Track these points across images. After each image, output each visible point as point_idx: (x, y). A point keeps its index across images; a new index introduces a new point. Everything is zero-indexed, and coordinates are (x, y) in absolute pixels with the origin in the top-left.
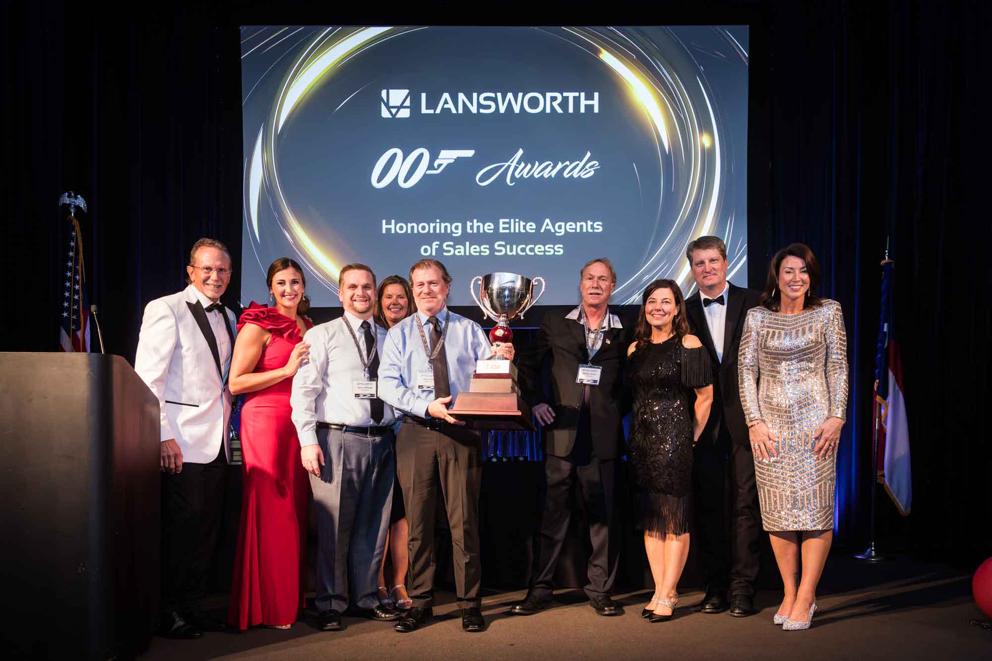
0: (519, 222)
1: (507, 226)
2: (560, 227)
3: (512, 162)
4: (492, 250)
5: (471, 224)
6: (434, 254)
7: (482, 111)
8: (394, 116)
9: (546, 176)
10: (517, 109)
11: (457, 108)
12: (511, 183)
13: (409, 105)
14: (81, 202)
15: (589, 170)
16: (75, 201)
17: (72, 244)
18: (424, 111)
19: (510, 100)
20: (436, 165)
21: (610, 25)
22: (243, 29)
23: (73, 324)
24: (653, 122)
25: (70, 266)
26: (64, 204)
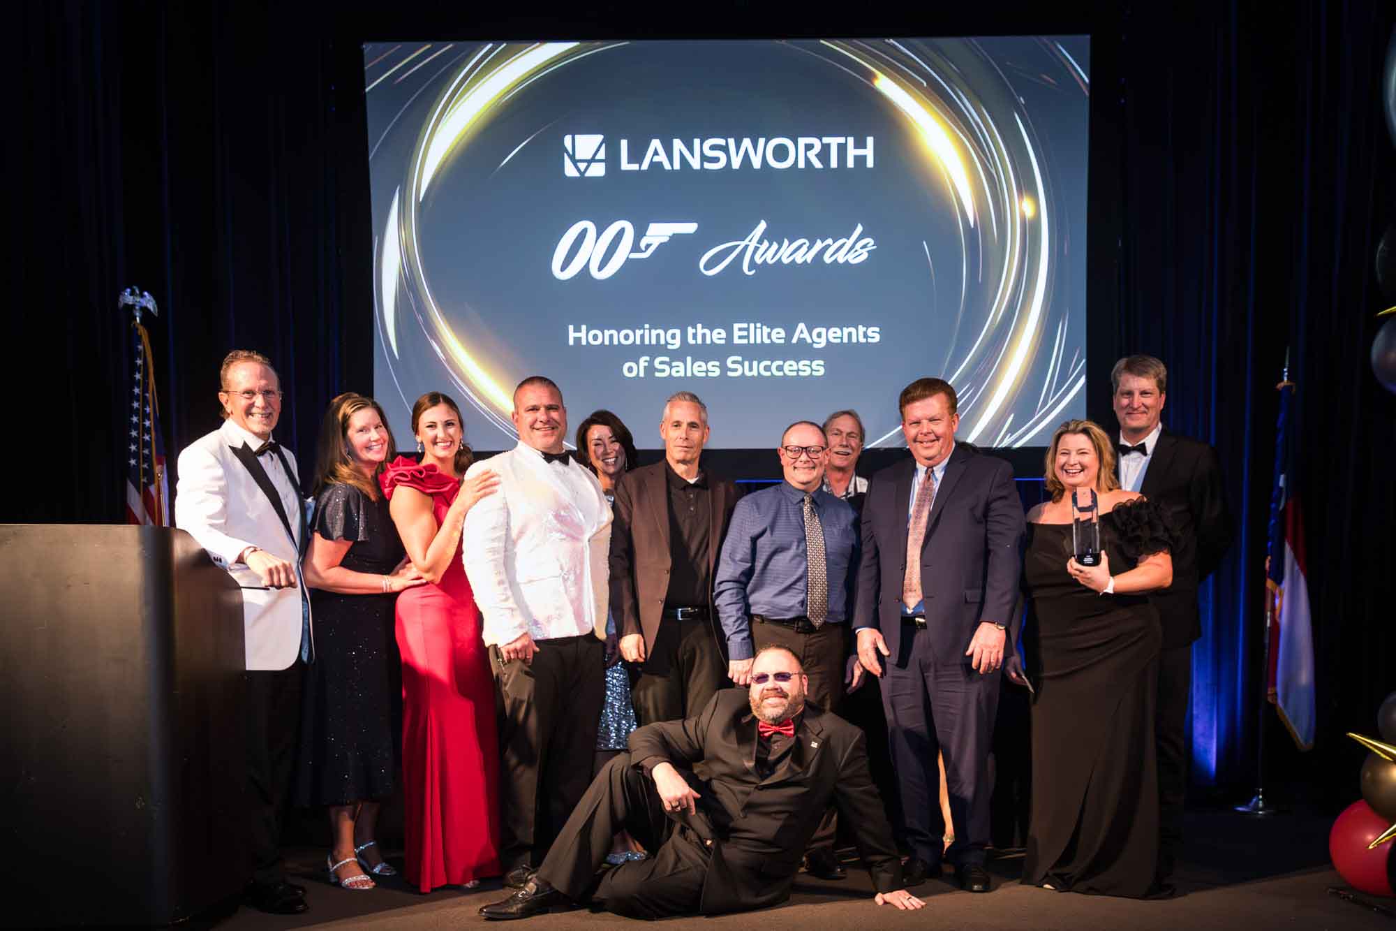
0: (761, 328)
1: (745, 333)
2: (819, 335)
3: (750, 241)
4: (724, 368)
5: (694, 331)
6: (642, 374)
7: (707, 166)
8: (582, 174)
9: (799, 261)
10: (756, 163)
11: (671, 162)
12: (749, 271)
13: (603, 157)
14: (149, 302)
15: (860, 252)
16: (141, 300)
17: (139, 362)
18: (625, 165)
19: (746, 151)
20: (643, 244)
21: (890, 38)
22: (367, 47)
23: (144, 475)
24: (953, 183)
25: (138, 394)
26: (126, 305)
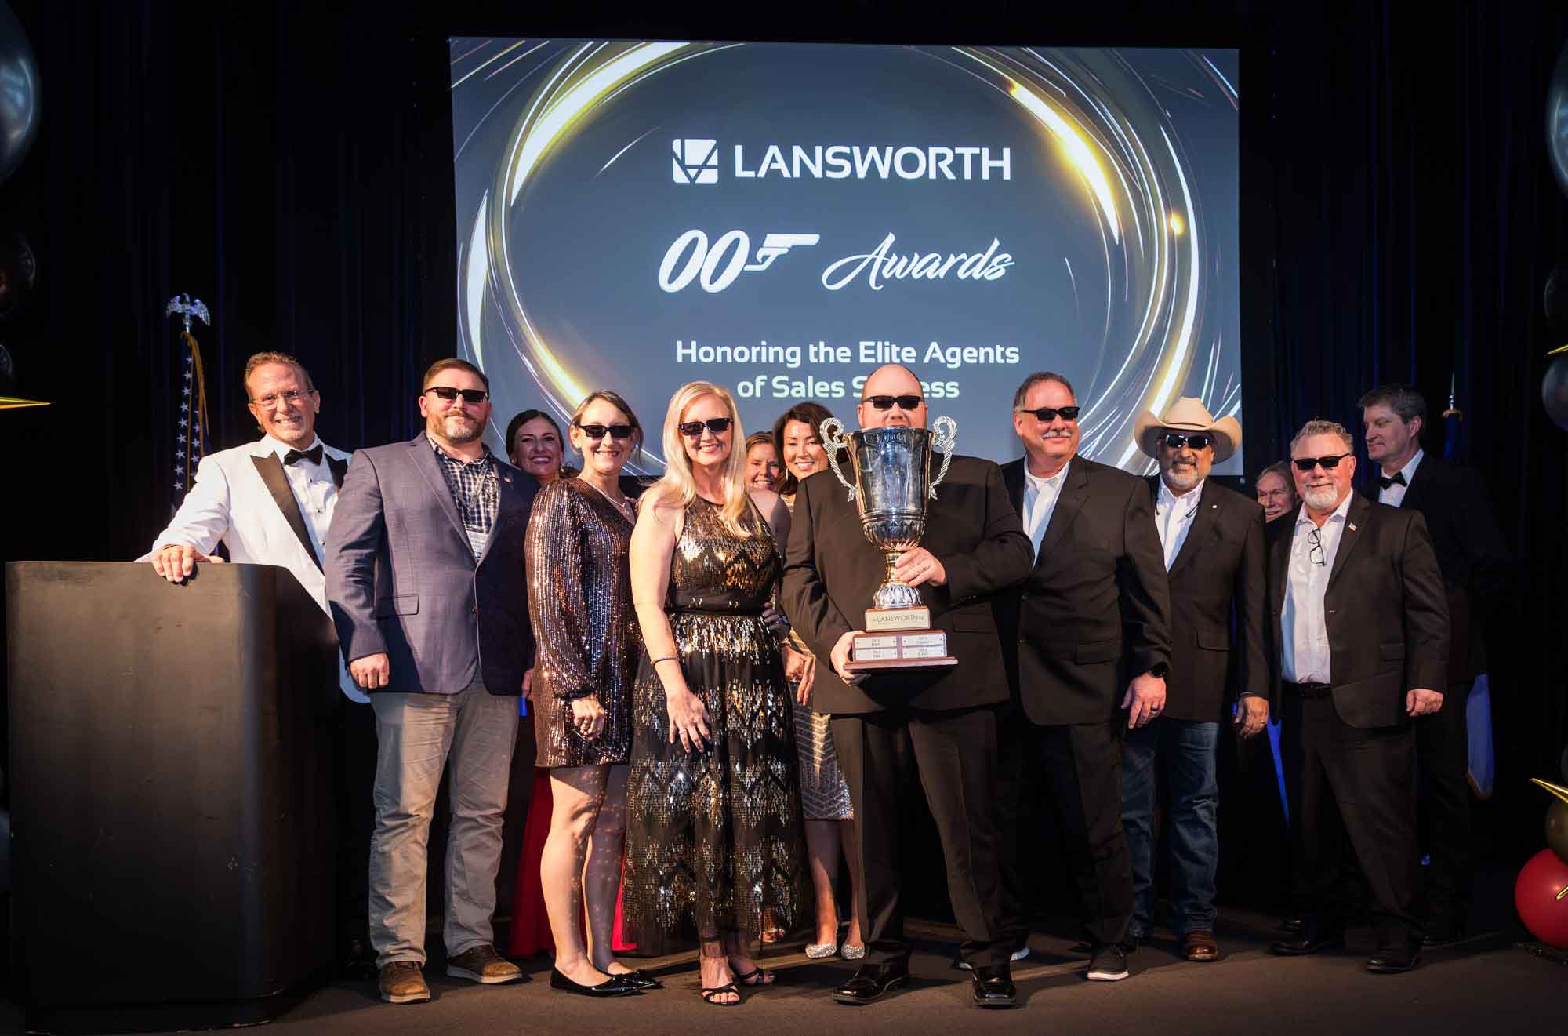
0: (890, 347)
1: (872, 352)
2: (953, 355)
3: (877, 254)
4: (849, 389)
5: (816, 349)
6: (758, 395)
7: (830, 174)
8: (693, 180)
9: (931, 276)
10: (884, 172)
11: (790, 169)
12: (877, 286)
13: (716, 164)
14: (201, 311)
15: (997, 267)
16: (192, 309)
17: (188, 376)
18: (740, 172)
19: (873, 158)
20: (759, 257)
21: (1026, 46)
22: (454, 42)
24: (1093, 192)
25: (186, 410)
26: (175, 314)
